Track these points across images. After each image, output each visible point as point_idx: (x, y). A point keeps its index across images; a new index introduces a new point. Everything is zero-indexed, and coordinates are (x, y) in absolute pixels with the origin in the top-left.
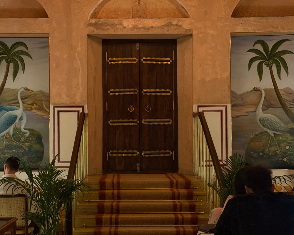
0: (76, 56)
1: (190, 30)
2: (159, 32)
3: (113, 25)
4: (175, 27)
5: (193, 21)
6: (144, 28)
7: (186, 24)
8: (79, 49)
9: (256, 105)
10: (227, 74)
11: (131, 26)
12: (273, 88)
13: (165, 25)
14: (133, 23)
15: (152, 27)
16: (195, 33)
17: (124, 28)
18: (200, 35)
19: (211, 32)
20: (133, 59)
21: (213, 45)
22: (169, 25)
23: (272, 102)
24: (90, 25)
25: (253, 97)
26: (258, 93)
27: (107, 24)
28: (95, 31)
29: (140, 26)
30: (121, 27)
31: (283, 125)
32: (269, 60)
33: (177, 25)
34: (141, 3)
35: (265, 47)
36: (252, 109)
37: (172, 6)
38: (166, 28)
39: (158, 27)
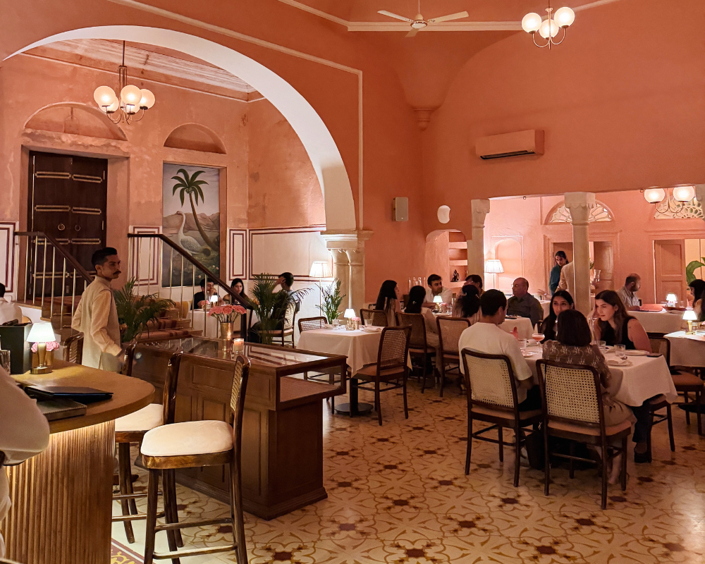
0: (8, 167)
1: (128, 153)
2: (98, 151)
3: (51, 138)
4: (114, 149)
5: (130, 145)
6: (84, 146)
7: (124, 147)
8: (12, 159)
9: (178, 228)
10: (160, 198)
11: (69, 142)
12: (192, 212)
13: (104, 145)
14: (73, 139)
15: (91, 146)
16: (132, 156)
17: (63, 142)
18: (137, 159)
19: (147, 157)
20: (66, 174)
21: (148, 169)
22: (108, 145)
23: (192, 226)
24: (25, 134)
25: (176, 221)
26: (181, 216)
27: (44, 136)
28: (31, 142)
29: (80, 143)
30: (59, 141)
31: (199, 246)
32: (189, 188)
33: (115, 146)
34: (75, 118)
35: (186, 176)
36: (175, 231)
37: (105, 127)
38: (105, 148)
39: (97, 147)
